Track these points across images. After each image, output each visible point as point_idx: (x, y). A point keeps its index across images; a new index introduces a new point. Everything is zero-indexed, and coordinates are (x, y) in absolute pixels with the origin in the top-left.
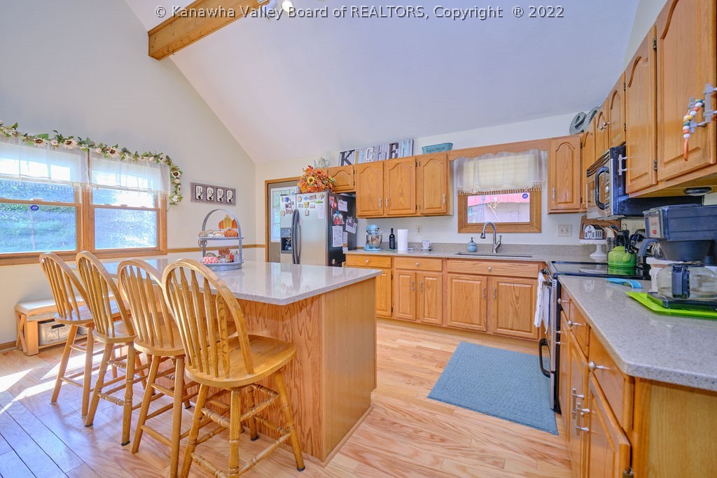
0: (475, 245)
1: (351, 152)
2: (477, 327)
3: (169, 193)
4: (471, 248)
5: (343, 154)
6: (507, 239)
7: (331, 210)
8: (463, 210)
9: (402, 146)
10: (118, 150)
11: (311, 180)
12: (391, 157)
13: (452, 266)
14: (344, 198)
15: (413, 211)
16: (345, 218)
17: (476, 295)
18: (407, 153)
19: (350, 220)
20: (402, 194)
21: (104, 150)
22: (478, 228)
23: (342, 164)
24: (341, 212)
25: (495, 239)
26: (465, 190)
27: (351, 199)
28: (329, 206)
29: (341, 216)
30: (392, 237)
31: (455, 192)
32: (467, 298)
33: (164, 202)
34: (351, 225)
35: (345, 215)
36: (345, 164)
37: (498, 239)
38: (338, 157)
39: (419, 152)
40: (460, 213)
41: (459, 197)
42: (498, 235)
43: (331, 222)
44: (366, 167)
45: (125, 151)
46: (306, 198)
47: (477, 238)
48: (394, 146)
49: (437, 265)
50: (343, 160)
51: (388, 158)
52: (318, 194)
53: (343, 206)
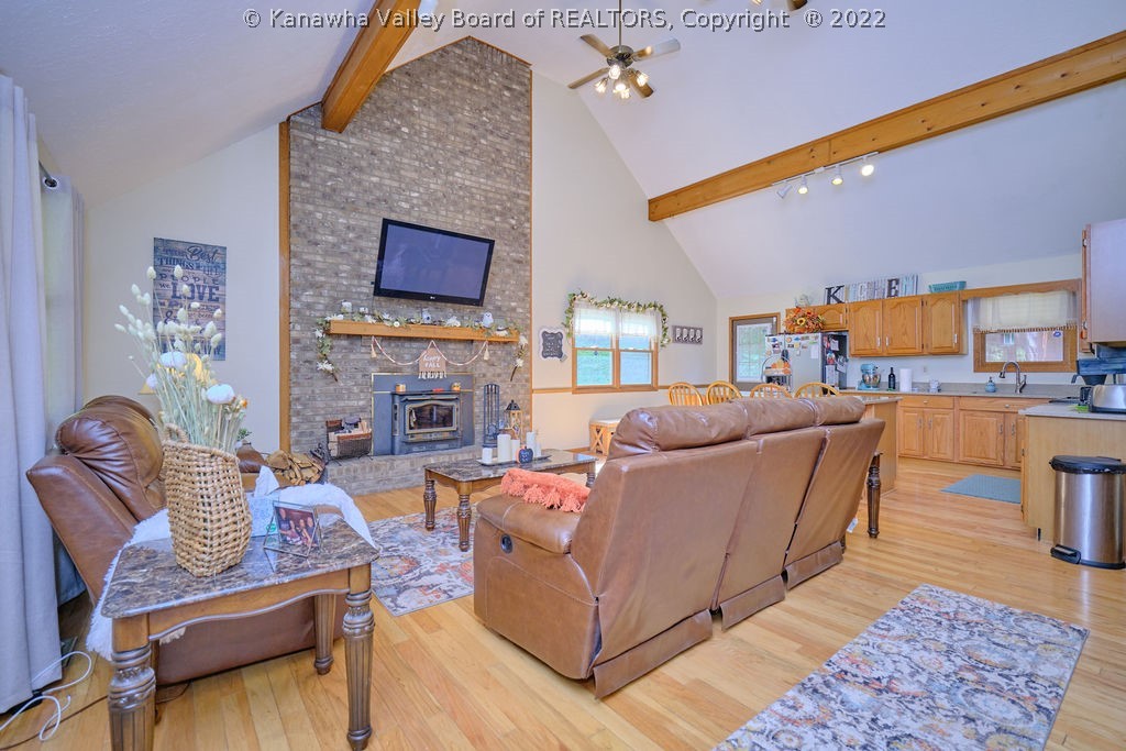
0: (994, 385)
1: (839, 288)
2: (994, 462)
3: (661, 336)
4: (990, 388)
5: (829, 290)
6: (1033, 378)
7: (825, 350)
8: (980, 350)
9: (903, 282)
10: (635, 305)
11: (801, 321)
12: (889, 295)
13: (965, 403)
14: (835, 337)
15: (919, 350)
16: (837, 357)
17: (993, 431)
18: (910, 292)
19: (841, 359)
20: (905, 333)
21: (630, 306)
22: (996, 367)
23: (829, 303)
24: (834, 352)
25: (1019, 379)
26: (982, 328)
27: (841, 339)
28: (823, 346)
29: (834, 356)
30: (892, 377)
31: (970, 328)
32: (981, 433)
33: (656, 344)
34: (842, 364)
35: (837, 354)
36: (833, 302)
37: (1022, 379)
38: (823, 294)
39: (924, 291)
40: (976, 351)
41: (975, 335)
42: (1022, 375)
43: (825, 362)
44: (858, 306)
45: (639, 305)
46: (797, 339)
47: (996, 377)
48: (894, 283)
49: (948, 402)
50: (829, 296)
51: (886, 295)
52: (811, 336)
53: (835, 345)
